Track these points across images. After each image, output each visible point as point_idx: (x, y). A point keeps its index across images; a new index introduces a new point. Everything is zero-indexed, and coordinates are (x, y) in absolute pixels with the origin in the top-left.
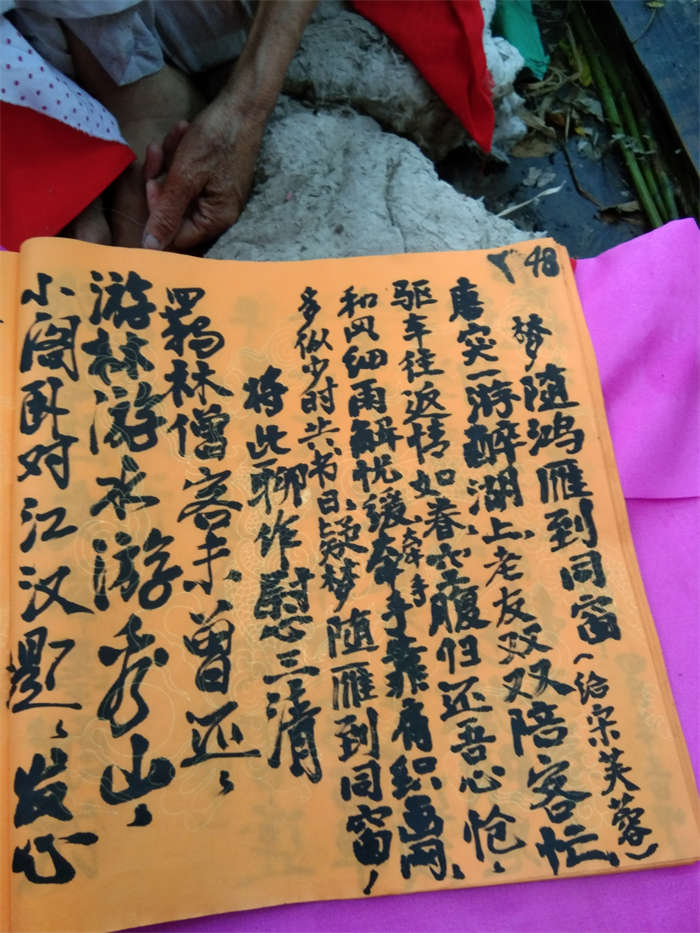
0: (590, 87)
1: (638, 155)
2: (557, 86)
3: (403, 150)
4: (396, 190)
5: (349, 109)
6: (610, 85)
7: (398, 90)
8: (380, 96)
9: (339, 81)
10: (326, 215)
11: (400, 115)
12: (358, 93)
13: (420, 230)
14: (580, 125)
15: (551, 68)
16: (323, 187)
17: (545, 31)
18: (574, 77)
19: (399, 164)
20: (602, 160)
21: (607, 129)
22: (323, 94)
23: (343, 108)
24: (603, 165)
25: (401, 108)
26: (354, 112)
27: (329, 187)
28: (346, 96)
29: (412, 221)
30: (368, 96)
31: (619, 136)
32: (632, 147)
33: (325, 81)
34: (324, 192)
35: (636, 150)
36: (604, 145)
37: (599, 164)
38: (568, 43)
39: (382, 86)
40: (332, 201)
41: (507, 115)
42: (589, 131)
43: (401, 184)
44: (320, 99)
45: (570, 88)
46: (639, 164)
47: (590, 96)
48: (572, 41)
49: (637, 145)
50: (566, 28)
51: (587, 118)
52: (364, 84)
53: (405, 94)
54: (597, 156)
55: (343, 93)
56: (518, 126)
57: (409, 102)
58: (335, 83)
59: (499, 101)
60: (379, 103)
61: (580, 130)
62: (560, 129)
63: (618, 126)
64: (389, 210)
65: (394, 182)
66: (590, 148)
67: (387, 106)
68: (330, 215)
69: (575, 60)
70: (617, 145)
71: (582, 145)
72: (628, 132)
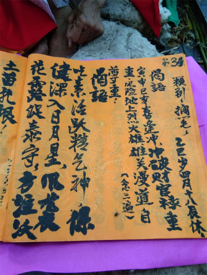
0: (192, 30)
1: (204, 48)
2: (182, 28)
3: (134, 31)
4: (130, 40)
5: (119, 22)
6: (198, 30)
7: (134, 17)
8: (128, 19)
9: (117, 14)
10: (109, 46)
11: (133, 25)
12: (122, 18)
13: (136, 50)
14: (188, 40)
15: (180, 24)
16: (109, 39)
17: (180, 15)
18: (187, 26)
19: (132, 33)
20: (193, 49)
21: (196, 41)
22: (112, 17)
23: (117, 22)
24: (194, 50)
25: (134, 23)
26: (121, 24)
27: (111, 39)
28: (118, 18)
29: (134, 47)
30: (125, 18)
31: (199, 43)
32: (202, 45)
33: (113, 14)
34: (110, 41)
35: (204, 47)
36: (194, 45)
37: (193, 50)
38: (186, 18)
39: (129, 16)
40: (111, 43)
41: (166, 31)
42: (190, 41)
43: (132, 38)
44: (111, 19)
45: (186, 30)
46: (204, 50)
47: (191, 32)
48: (187, 18)
49: (204, 45)
50: (186, 15)
51: (190, 38)
52: (124, 15)
53: (135, 18)
54: (192, 48)
55: (118, 17)
56: (169, 35)
57: (136, 21)
58: (116, 14)
59: (163, 24)
60: (128, 21)
61: (187, 41)
62: (182, 40)
63: (199, 40)
64: (127, 44)
65: (130, 38)
66: (190, 46)
67: (130, 22)
68: (110, 46)
69: (188, 23)
70: (198, 45)
71: (188, 45)
72: (201, 41)
